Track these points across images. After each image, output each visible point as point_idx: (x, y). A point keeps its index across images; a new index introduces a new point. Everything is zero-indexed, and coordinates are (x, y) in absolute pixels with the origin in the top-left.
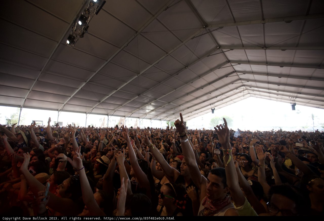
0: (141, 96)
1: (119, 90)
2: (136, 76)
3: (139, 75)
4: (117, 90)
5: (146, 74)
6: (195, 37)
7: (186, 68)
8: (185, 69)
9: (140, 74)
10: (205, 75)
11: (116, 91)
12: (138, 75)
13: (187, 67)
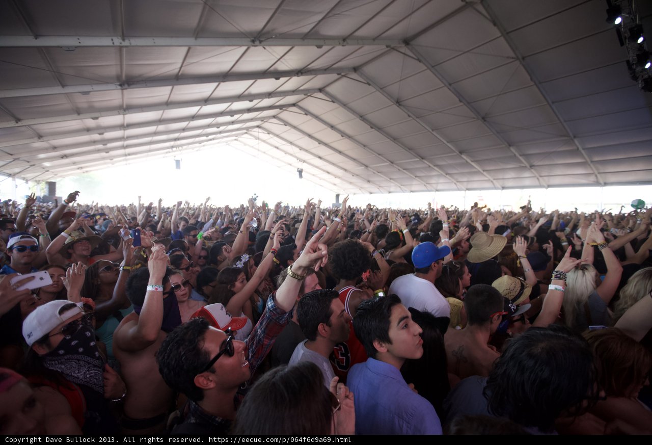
6: (391, 46)
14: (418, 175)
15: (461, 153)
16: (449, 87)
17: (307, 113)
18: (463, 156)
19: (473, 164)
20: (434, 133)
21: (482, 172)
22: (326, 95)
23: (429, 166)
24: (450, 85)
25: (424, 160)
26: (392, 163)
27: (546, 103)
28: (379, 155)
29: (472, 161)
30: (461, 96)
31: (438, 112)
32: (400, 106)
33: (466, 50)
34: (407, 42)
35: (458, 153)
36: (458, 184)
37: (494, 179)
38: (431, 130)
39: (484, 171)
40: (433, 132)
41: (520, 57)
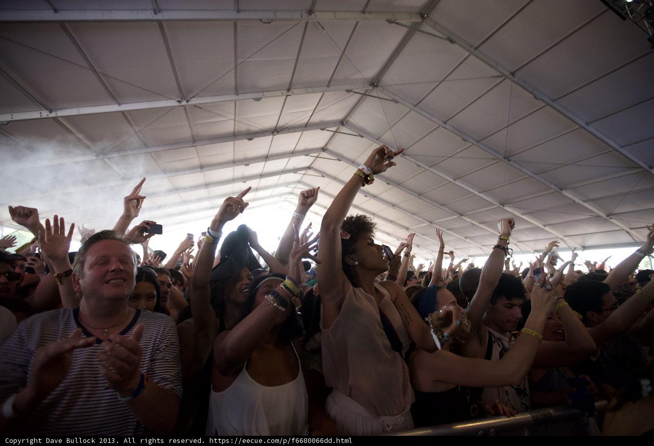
0: (105, 160)
1: (59, 119)
2: (173, 103)
3: (184, 103)
4: (51, 112)
5: (200, 108)
6: (353, 91)
7: (275, 133)
8: (271, 134)
9: (190, 103)
10: (278, 159)
11: (45, 114)
12: (179, 102)
13: (278, 132)
14: (468, 235)
15: (503, 204)
16: (444, 126)
17: (324, 175)
18: (506, 208)
19: (524, 217)
20: (457, 182)
21: (542, 227)
22: (330, 154)
23: (472, 224)
24: (445, 123)
25: (463, 217)
26: (431, 223)
27: (578, 127)
28: (413, 214)
29: (523, 214)
30: (463, 134)
31: (449, 157)
32: (404, 156)
33: (441, 79)
34: (374, 83)
35: (499, 205)
36: (519, 244)
37: (565, 236)
38: (452, 180)
39: (545, 226)
40: (454, 182)
41: (507, 74)
